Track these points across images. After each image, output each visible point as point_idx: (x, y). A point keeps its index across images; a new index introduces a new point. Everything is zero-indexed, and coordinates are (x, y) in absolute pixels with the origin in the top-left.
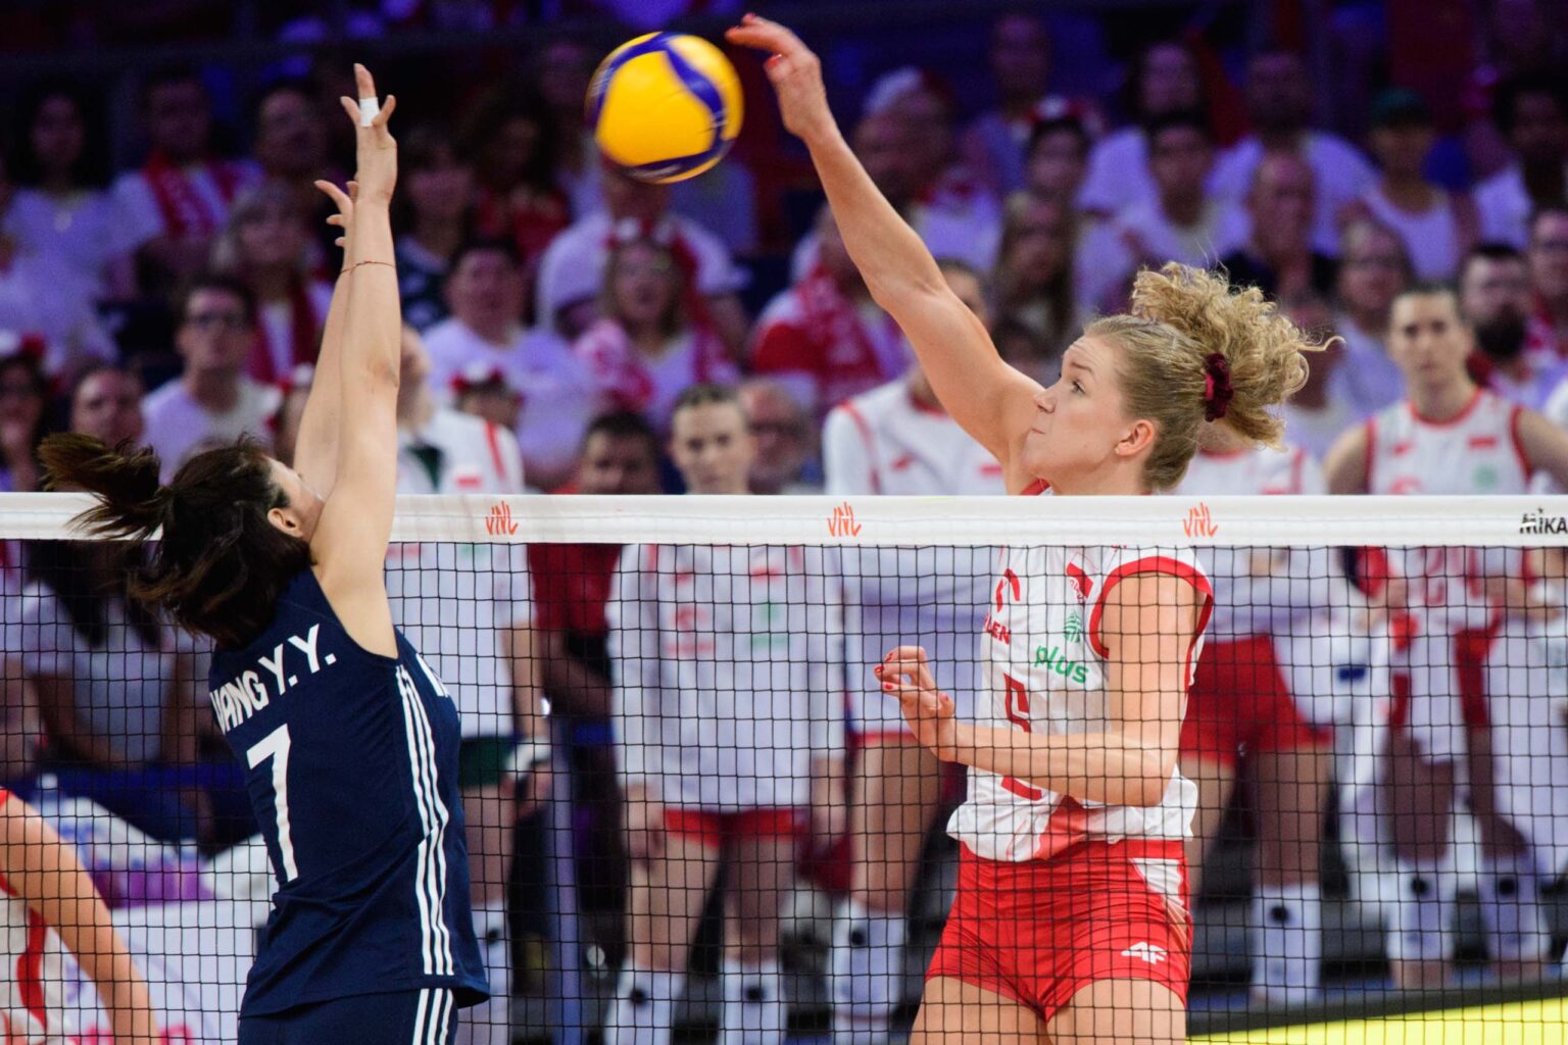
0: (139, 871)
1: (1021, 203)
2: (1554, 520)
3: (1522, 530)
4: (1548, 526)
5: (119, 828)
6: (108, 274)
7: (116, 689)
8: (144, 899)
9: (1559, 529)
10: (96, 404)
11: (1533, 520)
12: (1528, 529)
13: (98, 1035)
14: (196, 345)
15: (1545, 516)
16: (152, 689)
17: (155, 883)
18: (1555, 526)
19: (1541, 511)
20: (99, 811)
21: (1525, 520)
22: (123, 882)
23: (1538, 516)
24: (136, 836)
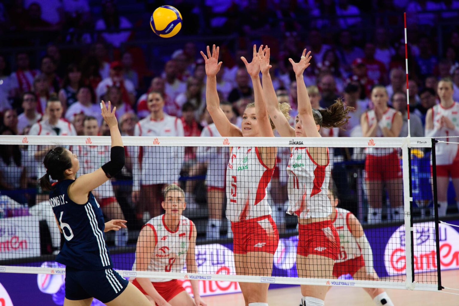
0: (16, 210)
1: (191, 79)
2: (296, 142)
3: (289, 144)
4: (295, 143)
5: (13, 202)
6: (10, 92)
7: (12, 174)
8: (17, 215)
9: (297, 144)
10: (9, 117)
11: (292, 142)
12: (291, 144)
13: (8, 242)
14: (26, 105)
15: (294, 141)
16: (19, 174)
17: (20, 212)
18: (296, 143)
19: (293, 140)
20: (9, 198)
21: (290, 142)
22: (13, 212)
23: (293, 141)
24: (16, 203)
